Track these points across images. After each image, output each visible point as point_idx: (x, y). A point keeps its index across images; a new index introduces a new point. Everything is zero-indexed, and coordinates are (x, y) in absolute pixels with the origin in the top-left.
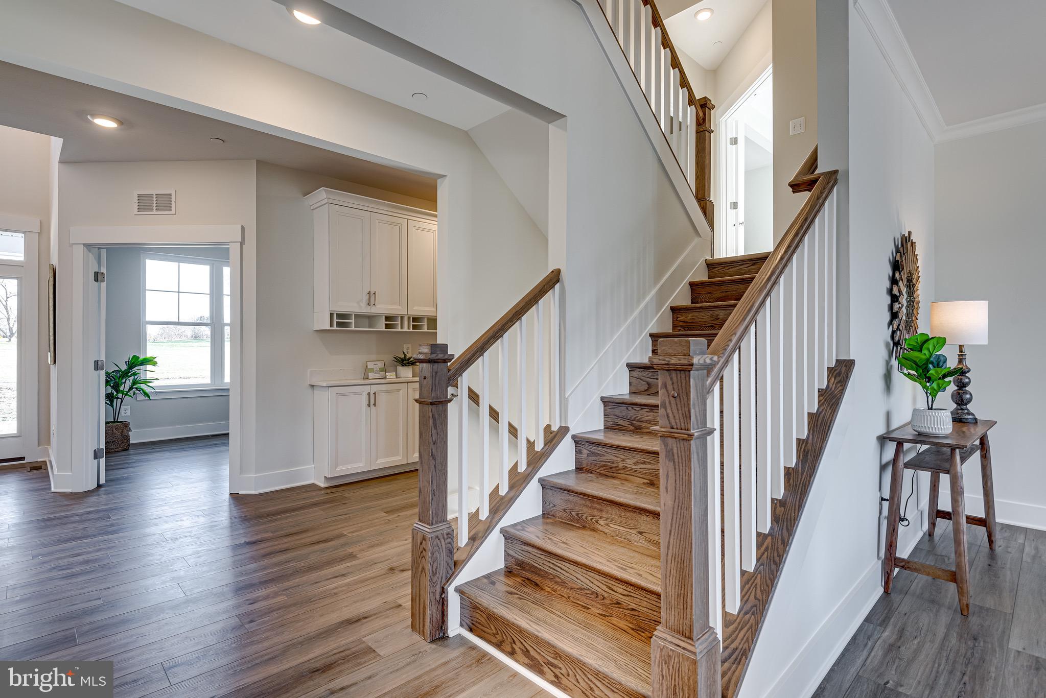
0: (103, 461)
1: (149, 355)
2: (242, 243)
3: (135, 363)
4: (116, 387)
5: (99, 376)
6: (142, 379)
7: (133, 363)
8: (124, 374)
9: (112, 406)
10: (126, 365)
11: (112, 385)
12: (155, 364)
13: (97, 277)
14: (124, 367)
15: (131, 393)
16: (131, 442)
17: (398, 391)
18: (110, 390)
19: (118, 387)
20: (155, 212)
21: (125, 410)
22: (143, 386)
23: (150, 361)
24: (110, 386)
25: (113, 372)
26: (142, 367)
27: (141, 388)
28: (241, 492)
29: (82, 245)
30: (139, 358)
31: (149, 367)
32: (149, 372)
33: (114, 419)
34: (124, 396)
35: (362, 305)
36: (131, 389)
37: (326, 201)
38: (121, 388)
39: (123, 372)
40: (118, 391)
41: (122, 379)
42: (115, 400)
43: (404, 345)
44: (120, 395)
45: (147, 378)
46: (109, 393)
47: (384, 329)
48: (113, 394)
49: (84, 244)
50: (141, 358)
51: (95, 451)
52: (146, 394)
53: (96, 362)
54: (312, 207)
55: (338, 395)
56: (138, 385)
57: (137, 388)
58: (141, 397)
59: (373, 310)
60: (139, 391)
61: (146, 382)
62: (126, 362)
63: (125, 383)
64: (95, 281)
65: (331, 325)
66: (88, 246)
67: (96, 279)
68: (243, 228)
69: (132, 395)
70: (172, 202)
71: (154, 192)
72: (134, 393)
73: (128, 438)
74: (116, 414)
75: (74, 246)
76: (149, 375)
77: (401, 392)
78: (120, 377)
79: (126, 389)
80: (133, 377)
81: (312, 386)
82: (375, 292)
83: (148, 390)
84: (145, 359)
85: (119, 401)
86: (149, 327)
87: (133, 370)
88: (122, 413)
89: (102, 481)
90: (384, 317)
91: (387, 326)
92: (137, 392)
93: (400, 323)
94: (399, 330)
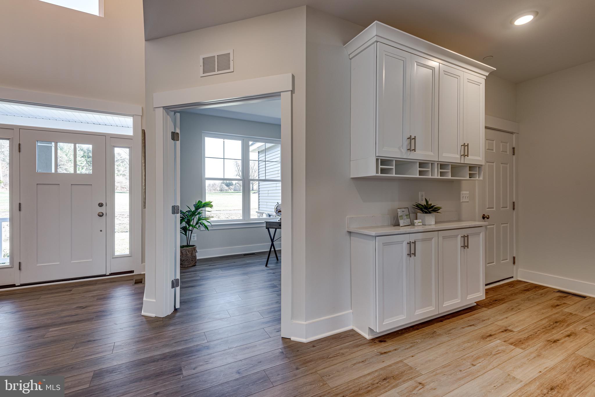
0: (178, 289)
1: (208, 200)
2: (293, 92)
3: (200, 206)
4: (188, 222)
5: (176, 217)
6: (203, 217)
7: (198, 206)
8: (193, 214)
9: (186, 236)
10: (194, 207)
11: (186, 221)
12: (211, 206)
13: (175, 136)
14: (193, 209)
15: (197, 226)
16: (197, 258)
17: (430, 239)
18: (184, 224)
19: (190, 222)
20: (216, 72)
21: (194, 236)
22: (204, 222)
23: (209, 205)
24: (185, 222)
25: (187, 212)
26: (203, 209)
27: (203, 223)
28: (293, 338)
29: (162, 108)
30: (202, 202)
31: (208, 209)
32: (207, 212)
33: (187, 244)
34: (193, 228)
35: (403, 150)
36: (197, 223)
37: (375, 39)
38: (191, 223)
39: (192, 212)
40: (189, 225)
41: (192, 217)
42: (188, 231)
43: (419, 193)
44: (191, 228)
45: (206, 216)
46: (184, 227)
47: (418, 176)
48: (186, 227)
49: (163, 107)
50: (203, 202)
51: (173, 281)
52: (206, 227)
53: (173, 207)
54: (351, 56)
55: (385, 244)
56: (202, 221)
57: (200, 223)
58: (203, 228)
59: (412, 156)
60: (202, 225)
61: (206, 219)
62: (194, 205)
63: (194, 219)
64: (172, 140)
65: (377, 172)
66: (167, 108)
67: (173, 139)
68: (293, 77)
69: (198, 228)
70: (231, 61)
71: (216, 54)
72: (199, 226)
73: (195, 257)
74: (189, 240)
75: (156, 109)
76: (208, 214)
77: (433, 240)
78: (190, 215)
79: (194, 224)
80: (198, 216)
81: (350, 233)
82: (415, 137)
83: (206, 224)
84: (205, 203)
85: (190, 232)
86: (207, 181)
87: (198, 211)
88: (192, 239)
89: (178, 306)
90: (418, 163)
91: (421, 173)
92: (201, 225)
93: (430, 169)
94: (430, 177)
